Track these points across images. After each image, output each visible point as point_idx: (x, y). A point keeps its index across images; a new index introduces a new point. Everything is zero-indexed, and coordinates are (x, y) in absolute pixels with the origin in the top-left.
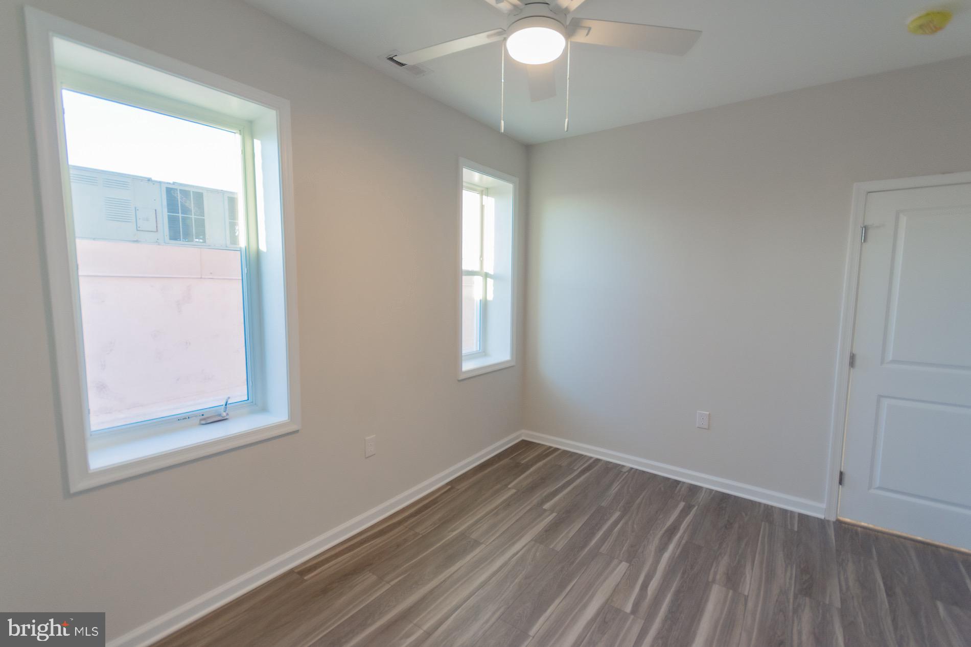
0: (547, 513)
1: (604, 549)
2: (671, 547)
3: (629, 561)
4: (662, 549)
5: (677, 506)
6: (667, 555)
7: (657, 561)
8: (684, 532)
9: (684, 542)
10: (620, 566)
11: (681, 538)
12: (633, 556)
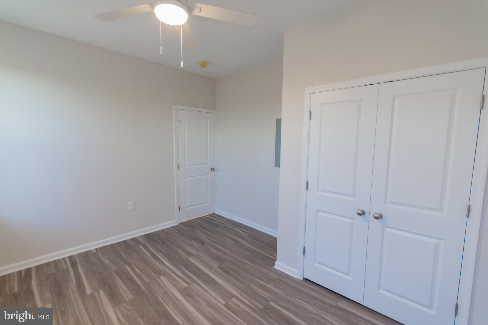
0: (96, 294)
1: (147, 280)
2: (163, 260)
3: (161, 275)
4: (162, 263)
5: (140, 248)
6: (166, 263)
7: (168, 267)
8: (158, 253)
9: (163, 256)
10: (162, 279)
11: (160, 255)
12: (160, 273)
